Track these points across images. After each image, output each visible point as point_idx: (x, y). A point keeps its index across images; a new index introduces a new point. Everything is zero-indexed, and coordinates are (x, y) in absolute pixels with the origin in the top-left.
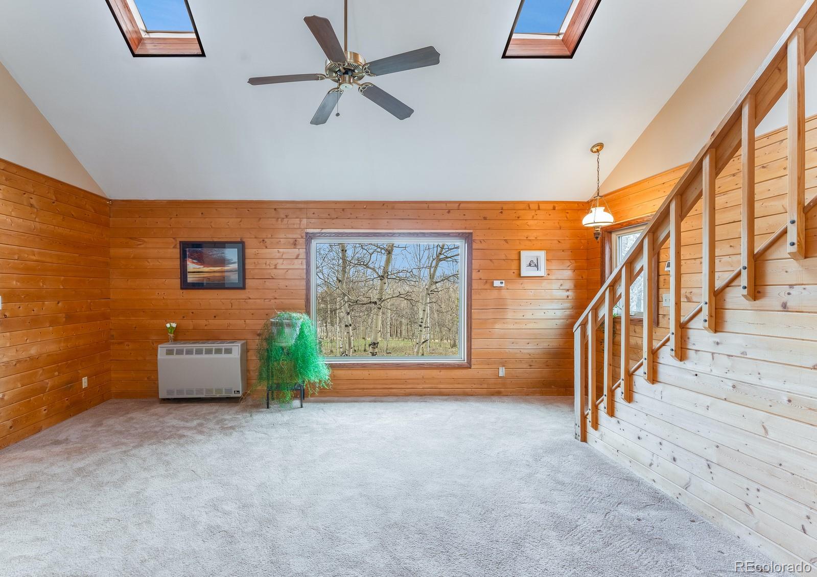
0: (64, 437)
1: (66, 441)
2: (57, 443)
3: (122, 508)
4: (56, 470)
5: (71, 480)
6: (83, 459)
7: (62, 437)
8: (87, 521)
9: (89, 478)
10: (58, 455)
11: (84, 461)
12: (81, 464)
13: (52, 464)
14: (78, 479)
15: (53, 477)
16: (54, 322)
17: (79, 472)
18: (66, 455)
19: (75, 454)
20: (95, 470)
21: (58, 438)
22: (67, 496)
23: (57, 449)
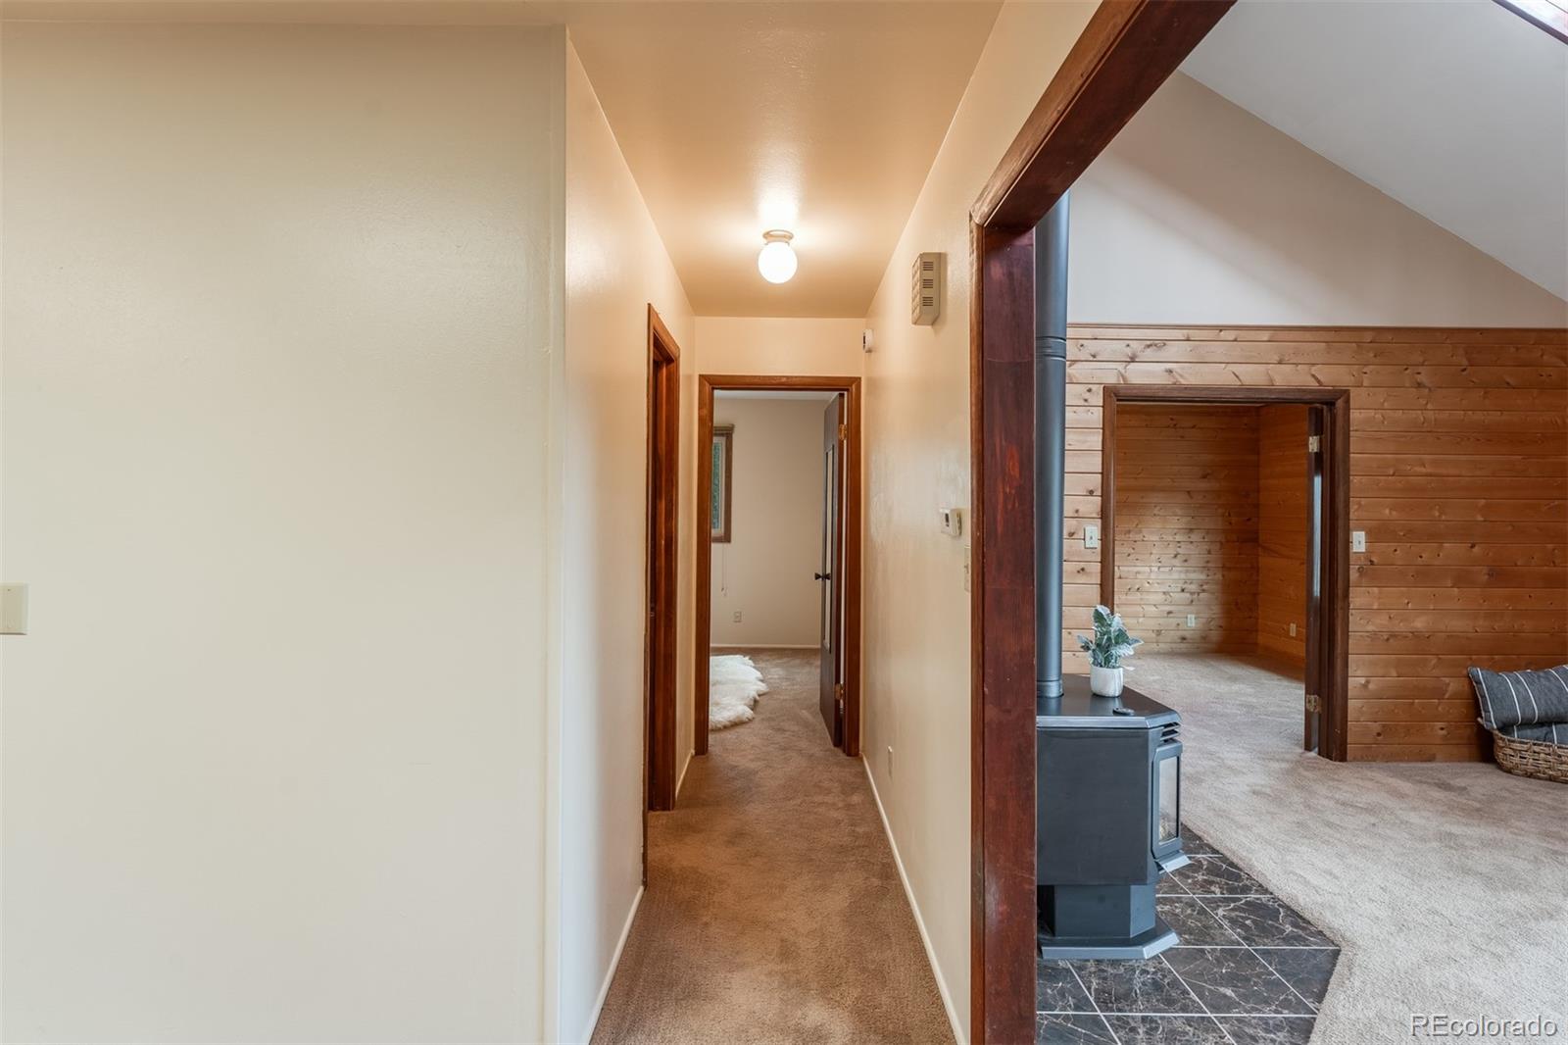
0: (1463, 785)
1: (1463, 790)
2: (1445, 786)
3: (1472, 915)
4: (1414, 818)
5: (1423, 840)
6: (1466, 825)
7: (1459, 782)
8: (1404, 895)
9: (1454, 852)
10: (1431, 802)
11: (1465, 829)
12: (1456, 829)
13: (1414, 809)
14: (1435, 844)
15: (1402, 823)
16: (1462, 579)
17: (1447, 838)
18: (1445, 808)
19: (1460, 813)
20: (1473, 848)
21: (1452, 782)
22: (1403, 854)
23: (1437, 794)
